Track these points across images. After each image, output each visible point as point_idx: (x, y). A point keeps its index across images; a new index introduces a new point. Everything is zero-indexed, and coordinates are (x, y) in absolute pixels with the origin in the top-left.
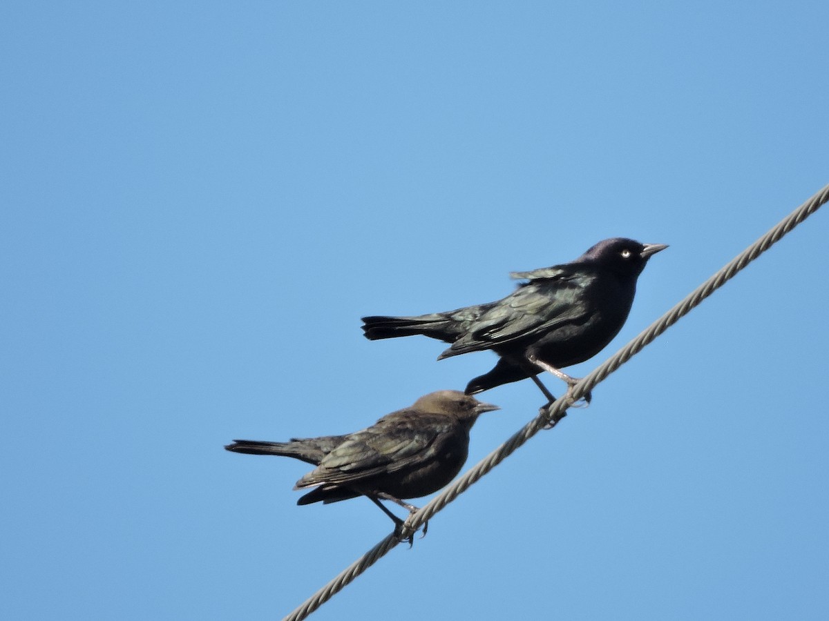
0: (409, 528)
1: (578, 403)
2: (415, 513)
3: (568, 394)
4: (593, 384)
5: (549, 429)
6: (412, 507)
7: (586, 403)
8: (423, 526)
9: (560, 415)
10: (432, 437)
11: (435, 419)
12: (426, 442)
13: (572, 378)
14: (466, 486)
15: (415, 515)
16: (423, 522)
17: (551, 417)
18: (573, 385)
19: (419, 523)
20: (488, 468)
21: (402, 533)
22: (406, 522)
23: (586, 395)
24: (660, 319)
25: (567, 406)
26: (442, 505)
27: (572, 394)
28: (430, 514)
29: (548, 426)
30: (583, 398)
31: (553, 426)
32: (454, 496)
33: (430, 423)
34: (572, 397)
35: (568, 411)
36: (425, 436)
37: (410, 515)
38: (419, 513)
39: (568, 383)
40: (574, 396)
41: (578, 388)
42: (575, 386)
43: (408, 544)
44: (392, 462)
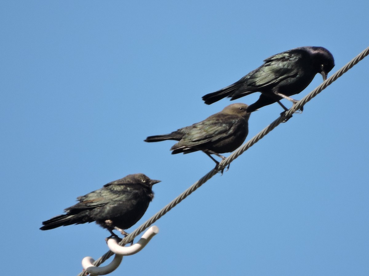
0: (222, 166)
1: (297, 111)
2: (224, 159)
3: (293, 107)
4: (304, 103)
5: (284, 122)
6: (223, 157)
7: (301, 111)
8: (227, 166)
9: (290, 116)
10: (231, 125)
11: (232, 117)
12: (228, 127)
13: (295, 100)
14: (247, 148)
15: (224, 161)
16: (228, 164)
17: (285, 117)
18: (296, 103)
19: (226, 164)
20: (257, 140)
21: (219, 169)
22: (220, 164)
23: (301, 108)
24: (334, 74)
25: (293, 113)
26: (236, 156)
27: (295, 107)
28: (231, 160)
29: (284, 121)
30: (299, 109)
31: (287, 121)
32: (242, 152)
33: (229, 119)
34: (295, 109)
35: (293, 115)
36: (228, 125)
37: (222, 160)
38: (226, 160)
39: (293, 102)
40: (296, 108)
41: (297, 104)
42: (296, 104)
43: (221, 174)
44: (213, 137)
